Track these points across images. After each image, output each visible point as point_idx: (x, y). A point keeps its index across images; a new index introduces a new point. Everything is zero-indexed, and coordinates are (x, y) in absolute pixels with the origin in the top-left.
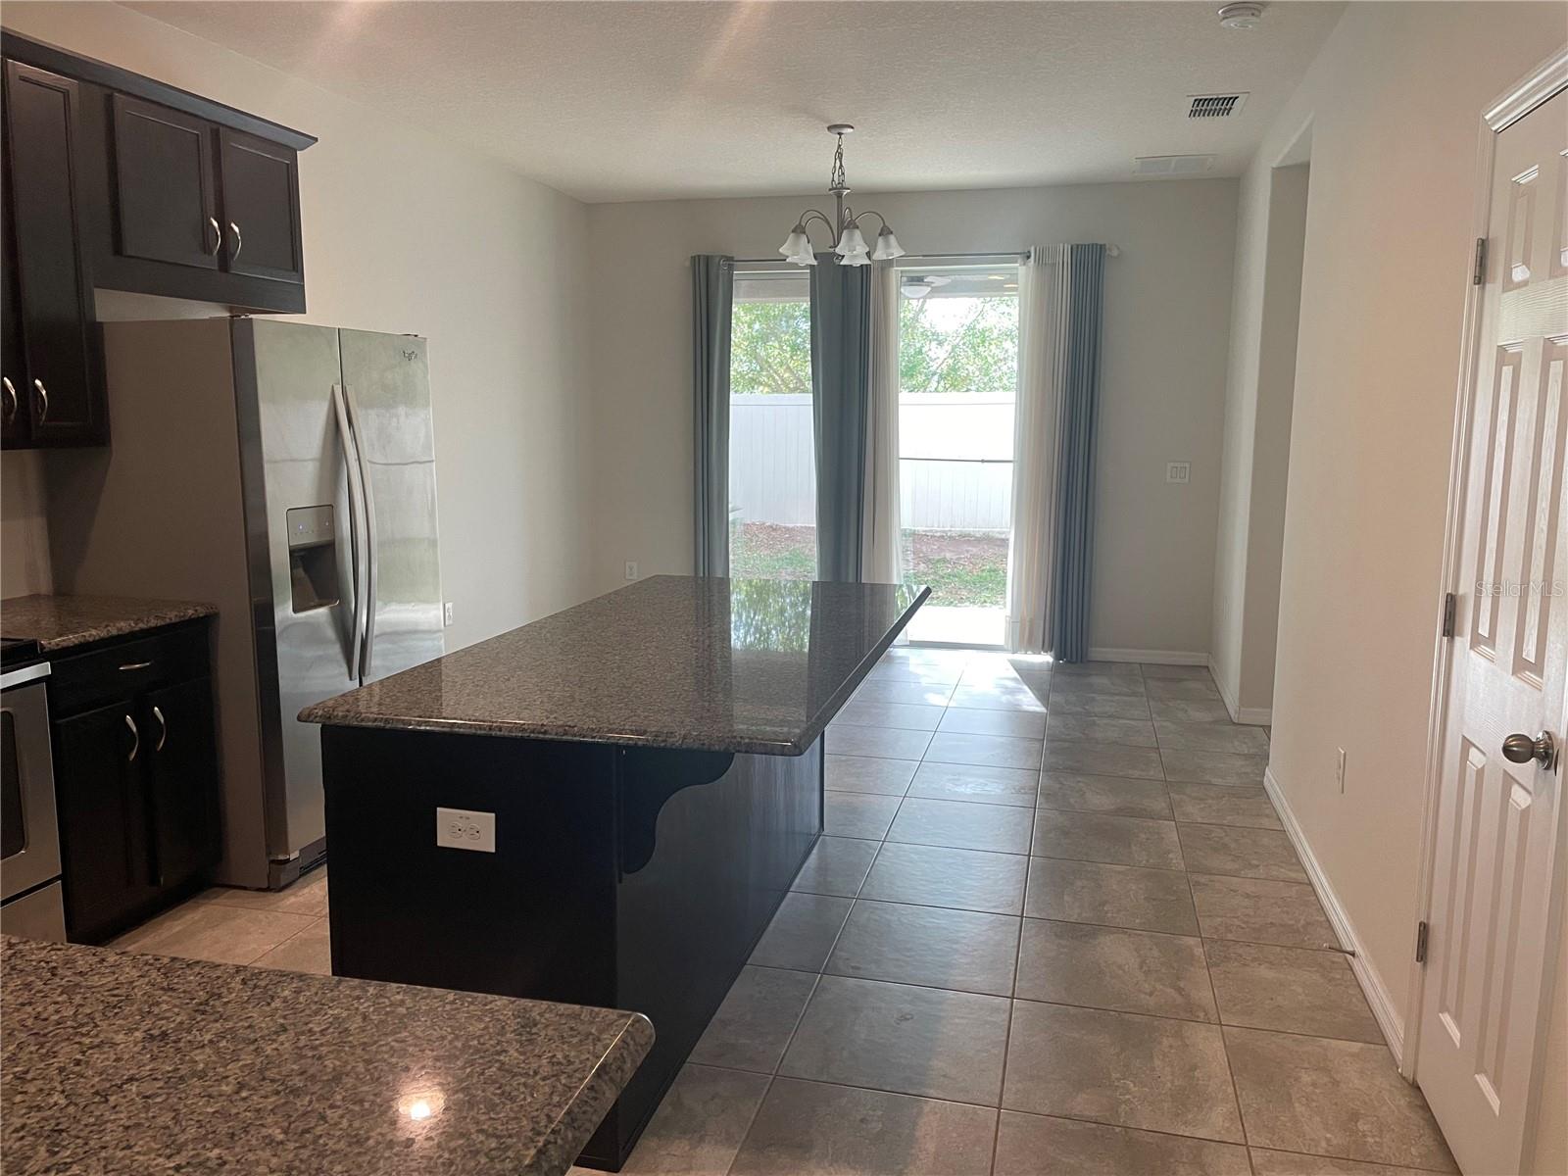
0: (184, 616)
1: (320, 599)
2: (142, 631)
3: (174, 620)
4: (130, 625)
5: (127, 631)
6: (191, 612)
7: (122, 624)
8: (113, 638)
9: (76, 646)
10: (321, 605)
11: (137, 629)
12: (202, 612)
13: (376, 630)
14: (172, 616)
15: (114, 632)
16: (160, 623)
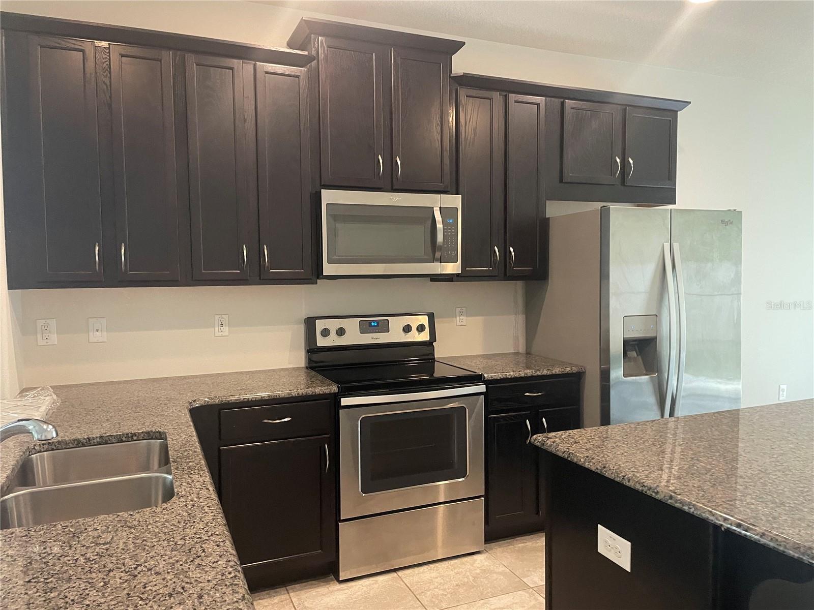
0: (564, 371)
1: (646, 371)
2: (538, 376)
3: (557, 373)
4: (532, 372)
5: (530, 375)
6: (568, 369)
7: (528, 371)
8: (521, 378)
9: (501, 379)
10: (646, 375)
11: (536, 375)
12: (575, 370)
13: (681, 394)
14: (557, 370)
15: (523, 375)
16: (549, 373)
